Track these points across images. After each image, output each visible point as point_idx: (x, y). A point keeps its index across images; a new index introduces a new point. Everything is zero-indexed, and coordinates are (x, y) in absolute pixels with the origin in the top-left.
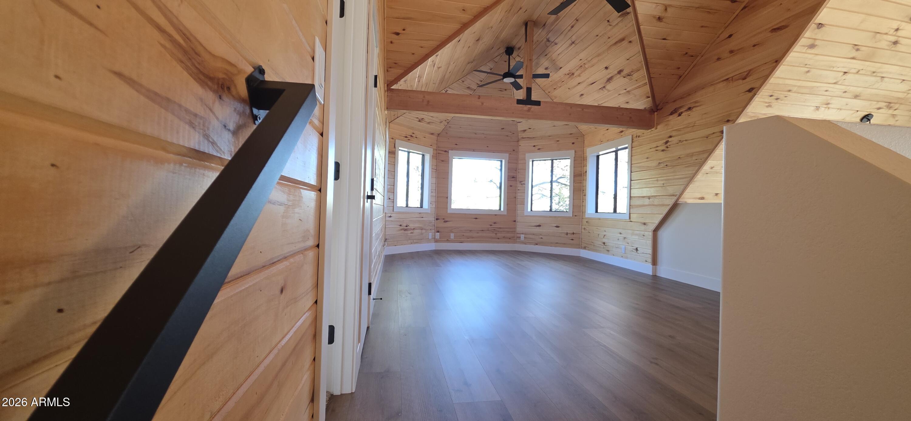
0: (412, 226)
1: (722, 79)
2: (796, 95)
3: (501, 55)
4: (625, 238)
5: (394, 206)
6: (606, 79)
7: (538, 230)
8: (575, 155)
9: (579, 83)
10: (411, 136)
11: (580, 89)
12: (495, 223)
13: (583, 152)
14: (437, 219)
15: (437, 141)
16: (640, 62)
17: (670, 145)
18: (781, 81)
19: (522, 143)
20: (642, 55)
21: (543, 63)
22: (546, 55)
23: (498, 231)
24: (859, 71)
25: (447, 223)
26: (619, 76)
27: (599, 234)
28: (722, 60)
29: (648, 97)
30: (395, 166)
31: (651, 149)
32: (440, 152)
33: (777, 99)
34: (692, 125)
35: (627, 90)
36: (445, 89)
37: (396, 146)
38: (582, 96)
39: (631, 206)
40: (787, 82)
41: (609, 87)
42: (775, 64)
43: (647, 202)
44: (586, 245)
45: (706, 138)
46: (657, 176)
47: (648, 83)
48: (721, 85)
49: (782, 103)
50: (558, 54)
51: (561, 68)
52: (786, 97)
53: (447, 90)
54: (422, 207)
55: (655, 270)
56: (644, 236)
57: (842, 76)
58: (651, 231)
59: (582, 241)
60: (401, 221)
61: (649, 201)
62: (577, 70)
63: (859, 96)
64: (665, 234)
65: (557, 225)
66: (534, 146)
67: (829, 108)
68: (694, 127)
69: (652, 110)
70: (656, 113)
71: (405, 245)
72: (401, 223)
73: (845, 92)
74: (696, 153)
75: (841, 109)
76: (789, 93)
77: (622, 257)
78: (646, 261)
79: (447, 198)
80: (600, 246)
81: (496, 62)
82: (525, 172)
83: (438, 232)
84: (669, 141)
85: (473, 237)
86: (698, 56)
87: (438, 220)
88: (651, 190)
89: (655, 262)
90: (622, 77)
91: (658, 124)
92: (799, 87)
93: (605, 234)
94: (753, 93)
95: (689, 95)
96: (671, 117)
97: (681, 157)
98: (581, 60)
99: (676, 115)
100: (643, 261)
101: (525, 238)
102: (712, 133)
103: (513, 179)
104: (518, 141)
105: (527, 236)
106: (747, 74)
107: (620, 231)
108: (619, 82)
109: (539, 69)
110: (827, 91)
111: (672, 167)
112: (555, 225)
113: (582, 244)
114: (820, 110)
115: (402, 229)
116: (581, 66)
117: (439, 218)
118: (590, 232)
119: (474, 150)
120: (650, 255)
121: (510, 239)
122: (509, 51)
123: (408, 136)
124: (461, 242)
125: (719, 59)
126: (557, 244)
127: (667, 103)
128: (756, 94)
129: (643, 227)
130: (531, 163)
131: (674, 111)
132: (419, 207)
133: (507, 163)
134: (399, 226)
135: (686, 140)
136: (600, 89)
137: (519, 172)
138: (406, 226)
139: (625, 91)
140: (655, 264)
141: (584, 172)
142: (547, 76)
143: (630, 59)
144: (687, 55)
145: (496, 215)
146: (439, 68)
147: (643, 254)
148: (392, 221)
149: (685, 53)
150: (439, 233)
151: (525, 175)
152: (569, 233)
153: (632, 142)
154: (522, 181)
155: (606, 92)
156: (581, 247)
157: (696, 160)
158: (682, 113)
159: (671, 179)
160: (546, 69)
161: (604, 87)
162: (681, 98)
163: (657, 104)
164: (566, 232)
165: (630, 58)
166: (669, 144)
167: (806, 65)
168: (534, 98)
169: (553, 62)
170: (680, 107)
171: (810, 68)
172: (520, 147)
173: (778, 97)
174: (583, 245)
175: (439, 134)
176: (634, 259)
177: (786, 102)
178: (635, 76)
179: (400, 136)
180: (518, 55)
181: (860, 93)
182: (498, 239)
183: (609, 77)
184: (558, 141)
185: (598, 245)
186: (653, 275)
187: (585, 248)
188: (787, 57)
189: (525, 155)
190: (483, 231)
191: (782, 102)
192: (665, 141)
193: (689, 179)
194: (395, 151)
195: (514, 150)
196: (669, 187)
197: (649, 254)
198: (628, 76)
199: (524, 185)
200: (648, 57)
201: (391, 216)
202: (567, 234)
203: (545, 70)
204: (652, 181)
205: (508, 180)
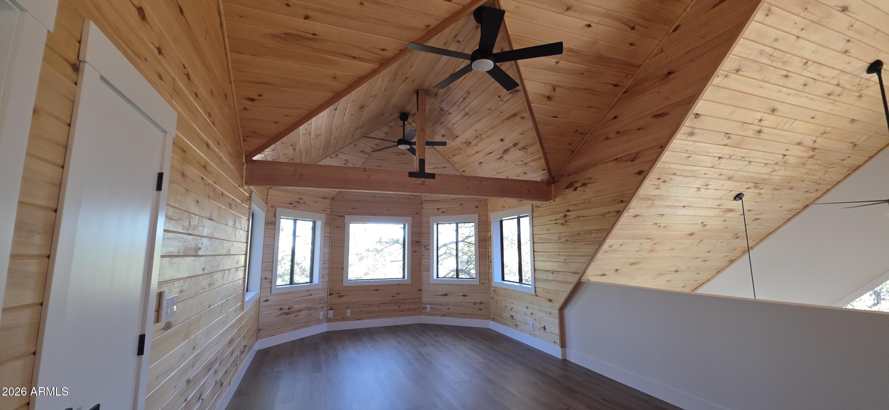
0: (296, 307)
1: (611, 159)
2: (680, 177)
3: (396, 120)
4: (532, 313)
5: (272, 287)
6: (501, 151)
7: (444, 300)
8: (479, 219)
9: (477, 152)
10: (298, 202)
11: (478, 157)
12: (398, 294)
13: (487, 217)
14: (330, 294)
15: (331, 205)
16: (534, 138)
17: (568, 220)
18: (666, 166)
19: (424, 205)
20: (535, 131)
21: (439, 131)
22: (441, 123)
23: (402, 303)
24: (731, 156)
25: (342, 297)
26: (514, 148)
27: (506, 306)
28: (610, 139)
29: (544, 170)
30: (274, 239)
31: (550, 221)
32: (334, 217)
33: (664, 182)
34: (588, 201)
35: (524, 162)
36: (335, 154)
37: (277, 215)
38: (481, 164)
39: (536, 279)
40: (673, 166)
41: (506, 157)
42: (660, 149)
43: (550, 276)
44: (495, 317)
45: (602, 217)
46: (558, 251)
47: (543, 157)
48: (611, 164)
49: (669, 186)
50: (454, 124)
51: (458, 137)
52: (671, 179)
53: (337, 154)
54: (311, 281)
55: (564, 353)
56: (551, 313)
57: (717, 161)
58: (557, 309)
59: (491, 311)
60: (281, 304)
61: (554, 277)
62: (474, 140)
63: (732, 178)
64: (570, 313)
65: (465, 294)
66: (438, 209)
67: (708, 189)
68: (590, 203)
69: (549, 181)
70: (553, 185)
71: (286, 332)
72: (281, 307)
73: (721, 175)
74: (595, 231)
75: (718, 190)
76: (674, 177)
77: (531, 334)
78: (555, 342)
79: (343, 269)
80: (508, 319)
81: (391, 127)
82: (430, 236)
83: (331, 309)
84: (568, 215)
85: (372, 313)
86: (588, 133)
87: (332, 296)
88: (554, 264)
89: (563, 344)
90: (518, 150)
91: (556, 196)
92: (683, 170)
93: (512, 306)
94: (643, 176)
95: (583, 170)
96: (567, 191)
97: (580, 233)
98: (476, 130)
99: (571, 189)
100: (551, 342)
101: (431, 308)
102: (608, 212)
103: (417, 244)
104: (422, 203)
105: (434, 306)
106: (635, 157)
107: (527, 305)
108: (515, 154)
109: (435, 136)
110: (705, 174)
111: (571, 243)
112: (462, 294)
113: (491, 314)
114: (701, 191)
115: (282, 314)
116: (477, 136)
117: (333, 293)
118: (498, 302)
119: (373, 213)
120: (558, 337)
121: (415, 310)
122: (404, 116)
123: (292, 202)
124: (359, 320)
125: (607, 138)
126: (464, 315)
127: (562, 176)
128: (645, 178)
129: (549, 304)
130: (435, 226)
131: (569, 185)
132: (309, 282)
133: (411, 227)
134: (279, 310)
135: (584, 216)
136: (498, 159)
137: (423, 236)
138: (289, 309)
139: (522, 163)
140: (563, 346)
141: (489, 237)
142: (444, 144)
143: (524, 134)
144: (577, 132)
145: (399, 285)
146: (317, 136)
147: (551, 334)
148: (268, 306)
149: (576, 130)
150: (332, 311)
151: (430, 240)
152: (477, 303)
153: (533, 212)
154: (427, 246)
155: (504, 162)
156: (490, 318)
157: (595, 238)
158: (577, 188)
159: (572, 256)
160: (443, 136)
161: (501, 157)
162: (575, 173)
163: (553, 176)
164: (473, 301)
165: (524, 132)
166: (567, 218)
167: (687, 151)
168: (428, 170)
169: (449, 130)
170: (576, 182)
171: (691, 154)
172: (423, 209)
173: (665, 180)
174: (492, 317)
175: (333, 198)
176: (543, 339)
177: (672, 185)
178: (530, 149)
179: (283, 203)
180: (414, 121)
181: (733, 176)
182: (402, 312)
183: (505, 149)
184: (462, 204)
185: (506, 318)
186: (563, 359)
187: (493, 319)
188: (671, 144)
189: (429, 218)
190: (384, 304)
191: (669, 184)
192: (563, 214)
193: (590, 258)
194: (276, 221)
195: (417, 213)
196: (571, 263)
197: (557, 335)
198: (524, 149)
199: (429, 250)
200: (540, 133)
201: (268, 299)
202: (475, 304)
203: (442, 138)
204: (555, 255)
205: (412, 246)
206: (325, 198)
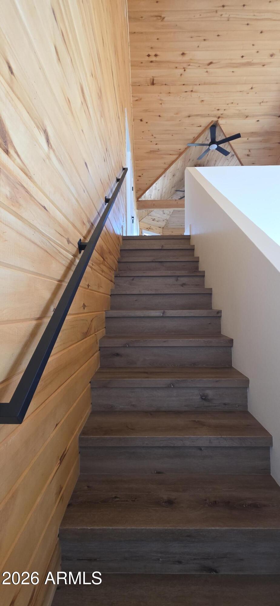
15: (162, 231)
175: (163, 228)
179: (144, 227)
206: (160, 227)
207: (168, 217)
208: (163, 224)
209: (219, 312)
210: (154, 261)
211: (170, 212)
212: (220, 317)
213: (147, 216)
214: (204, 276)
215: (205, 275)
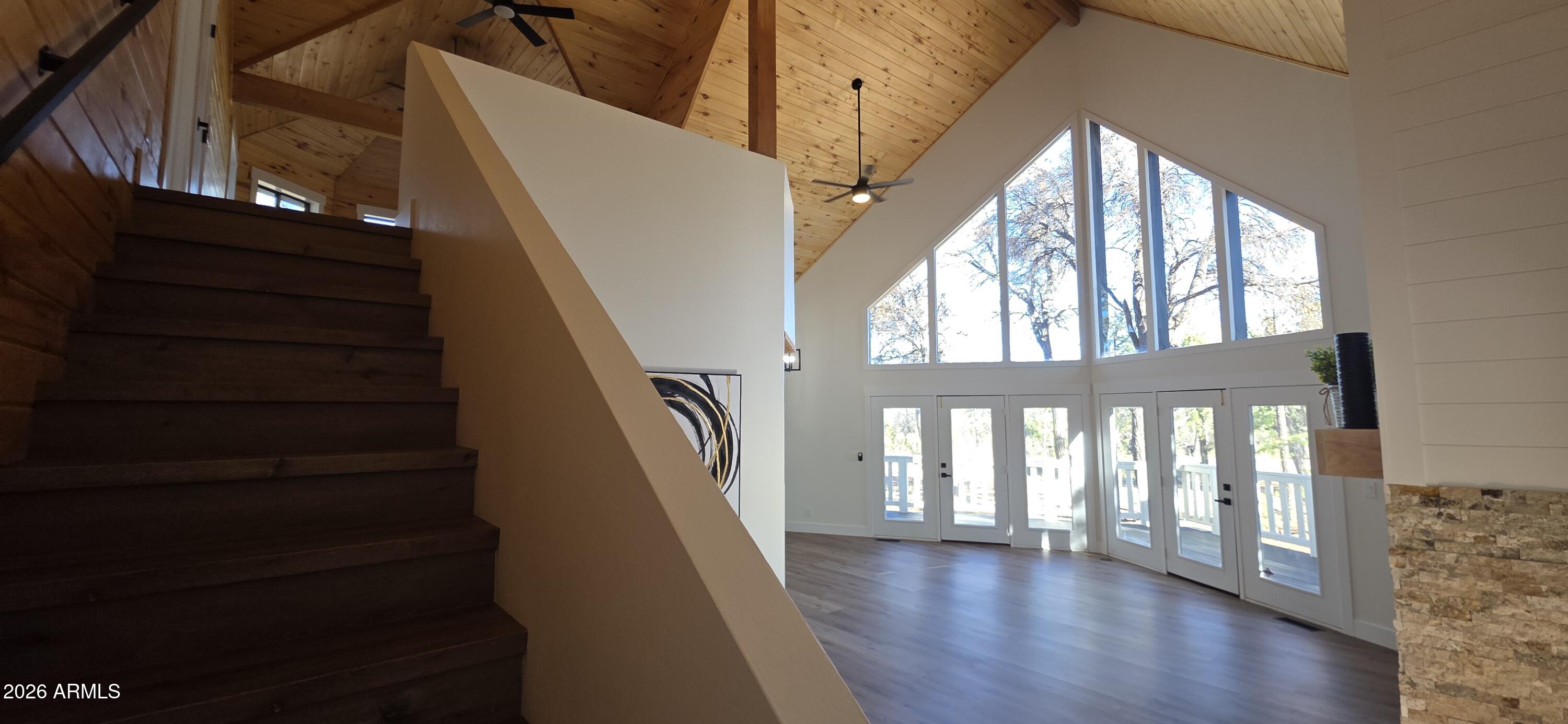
10: (283, 168)
15: (335, 186)
32: (339, 203)
37: (252, 176)
123: (275, 166)
175: (338, 177)
179: (260, 162)
194: (250, 183)
206: (325, 174)
207: (358, 151)
208: (339, 166)
209: (472, 455)
210: (268, 291)
211: (366, 138)
212: (474, 468)
213: (275, 129)
214: (440, 352)
215: (444, 349)
